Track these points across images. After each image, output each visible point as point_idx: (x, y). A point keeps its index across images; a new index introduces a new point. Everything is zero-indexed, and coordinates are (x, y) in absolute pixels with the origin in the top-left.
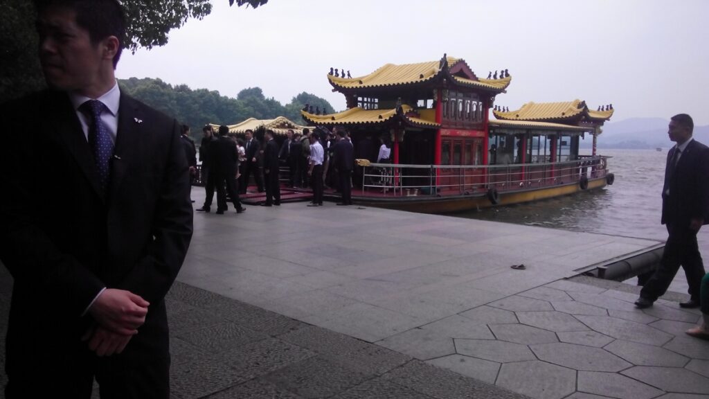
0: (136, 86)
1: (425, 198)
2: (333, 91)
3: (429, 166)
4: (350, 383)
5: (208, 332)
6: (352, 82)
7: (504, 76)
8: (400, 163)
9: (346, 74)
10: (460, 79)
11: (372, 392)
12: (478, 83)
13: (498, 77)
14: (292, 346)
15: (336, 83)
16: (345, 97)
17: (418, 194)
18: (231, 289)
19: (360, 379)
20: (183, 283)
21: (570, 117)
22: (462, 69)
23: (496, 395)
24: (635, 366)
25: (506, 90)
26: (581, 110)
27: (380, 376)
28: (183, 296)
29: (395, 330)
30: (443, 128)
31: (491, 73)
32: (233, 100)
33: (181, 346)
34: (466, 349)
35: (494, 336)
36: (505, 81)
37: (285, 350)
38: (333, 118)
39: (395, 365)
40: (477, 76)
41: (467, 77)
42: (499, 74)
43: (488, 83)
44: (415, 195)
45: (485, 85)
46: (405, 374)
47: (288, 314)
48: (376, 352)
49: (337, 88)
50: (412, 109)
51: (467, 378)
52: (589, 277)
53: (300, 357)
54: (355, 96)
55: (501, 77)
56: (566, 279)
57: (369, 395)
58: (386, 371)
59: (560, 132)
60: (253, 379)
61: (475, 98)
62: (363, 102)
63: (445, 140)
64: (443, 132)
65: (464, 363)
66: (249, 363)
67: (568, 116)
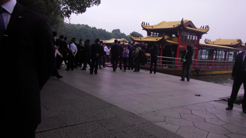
0: (79, 26)
1: (171, 69)
2: (143, 30)
3: (173, 58)
4: (124, 126)
5: (82, 105)
6: (150, 27)
7: (207, 28)
8: (162, 56)
9: (148, 24)
10: (188, 28)
11: (131, 130)
12: (196, 30)
13: (204, 28)
14: (108, 112)
15: (144, 27)
16: (147, 32)
17: (168, 67)
18: (94, 92)
19: (128, 125)
20: (79, 89)
21: (234, 45)
22: (190, 24)
23: (175, 136)
24: (232, 133)
25: (207, 33)
26: (239, 42)
27: (135, 126)
28: (77, 93)
29: (145, 111)
30: (180, 45)
31: (202, 26)
32: (110, 33)
33: (72, 108)
34: (169, 120)
35: (181, 117)
36: (207, 30)
37: (105, 113)
38: (141, 39)
39: (142, 123)
40: (196, 27)
41: (192, 27)
42: (205, 27)
43: (200, 30)
44: (166, 68)
45: (199, 30)
46: (144, 126)
47: (110, 102)
48: (136, 118)
49: (144, 29)
50: (169, 38)
51: (166, 130)
52: (224, 101)
53: (110, 116)
54: (150, 32)
55: (206, 28)
56: (215, 101)
57: (129, 131)
58: (138, 124)
59: (229, 50)
60: (91, 121)
61: (195, 35)
62: (153, 34)
63: (180, 49)
64: (180, 46)
65: (167, 125)
66: (92, 116)
67: (233, 44)
